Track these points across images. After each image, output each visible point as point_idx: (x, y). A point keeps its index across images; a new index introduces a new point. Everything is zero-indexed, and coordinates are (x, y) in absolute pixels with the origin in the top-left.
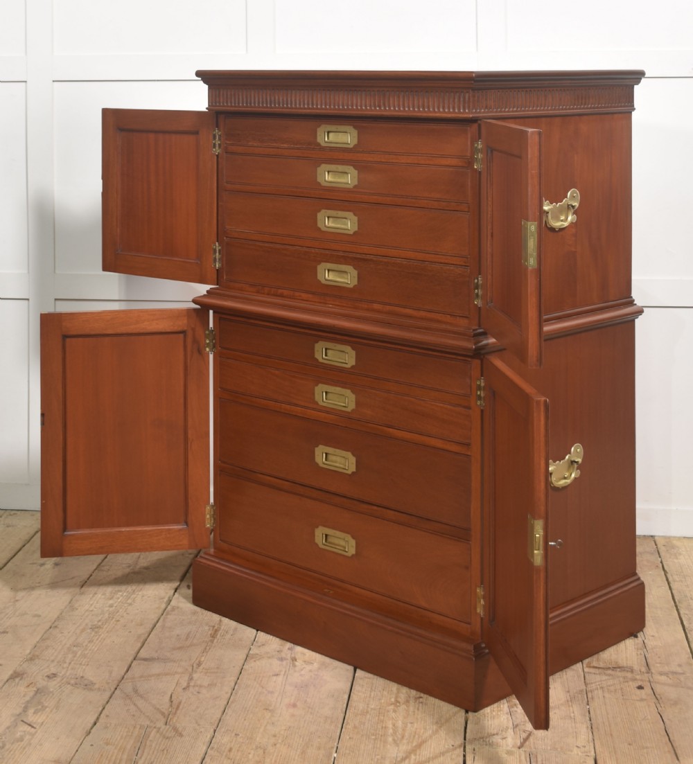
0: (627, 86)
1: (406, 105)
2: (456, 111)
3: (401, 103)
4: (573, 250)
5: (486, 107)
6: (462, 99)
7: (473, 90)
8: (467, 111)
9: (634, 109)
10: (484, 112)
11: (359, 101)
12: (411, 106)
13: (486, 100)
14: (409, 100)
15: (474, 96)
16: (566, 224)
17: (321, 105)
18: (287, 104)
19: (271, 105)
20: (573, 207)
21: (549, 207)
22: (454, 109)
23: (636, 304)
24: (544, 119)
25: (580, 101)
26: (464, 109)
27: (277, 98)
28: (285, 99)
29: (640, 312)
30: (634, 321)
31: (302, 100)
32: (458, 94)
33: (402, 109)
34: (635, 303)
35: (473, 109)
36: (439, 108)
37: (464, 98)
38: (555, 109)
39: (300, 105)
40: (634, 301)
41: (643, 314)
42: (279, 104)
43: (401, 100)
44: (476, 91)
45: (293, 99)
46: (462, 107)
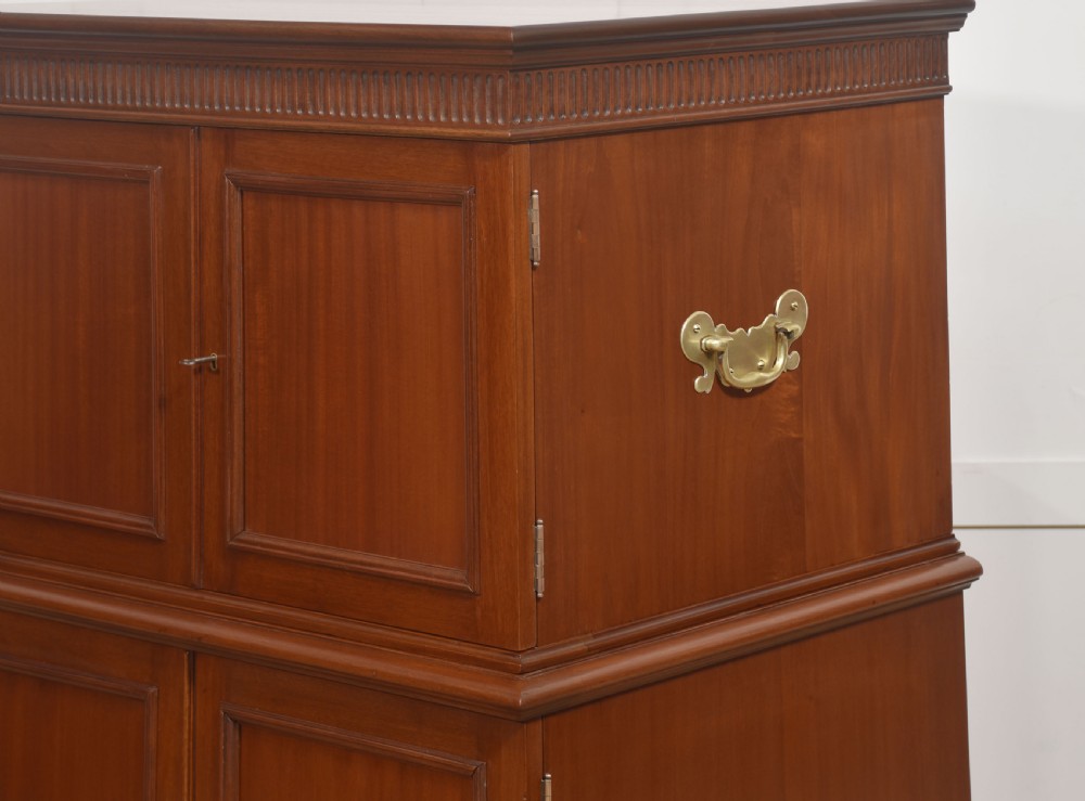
0: (928, 35)
1: (363, 105)
2: (477, 121)
3: (352, 100)
4: (794, 435)
5: (552, 111)
6: (488, 93)
7: (515, 70)
8: (500, 121)
9: (950, 89)
10: (545, 123)
11: (257, 92)
12: (374, 106)
13: (551, 92)
14: (369, 94)
15: (517, 86)
16: (769, 377)
17: (173, 102)
18: (95, 98)
19: (58, 98)
20: (788, 334)
21: (725, 340)
22: (471, 116)
23: (963, 554)
24: (707, 129)
25: (805, 79)
26: (494, 116)
27: (71, 81)
28: (90, 85)
29: (975, 572)
30: (959, 594)
31: (128, 89)
32: (479, 80)
33: (353, 114)
34: (961, 550)
35: (513, 118)
36: (436, 115)
37: (494, 89)
38: (737, 104)
39: (124, 99)
40: (958, 545)
41: (981, 577)
42: (77, 97)
43: (352, 92)
44: (522, 74)
45: (109, 86)
46: (488, 113)
